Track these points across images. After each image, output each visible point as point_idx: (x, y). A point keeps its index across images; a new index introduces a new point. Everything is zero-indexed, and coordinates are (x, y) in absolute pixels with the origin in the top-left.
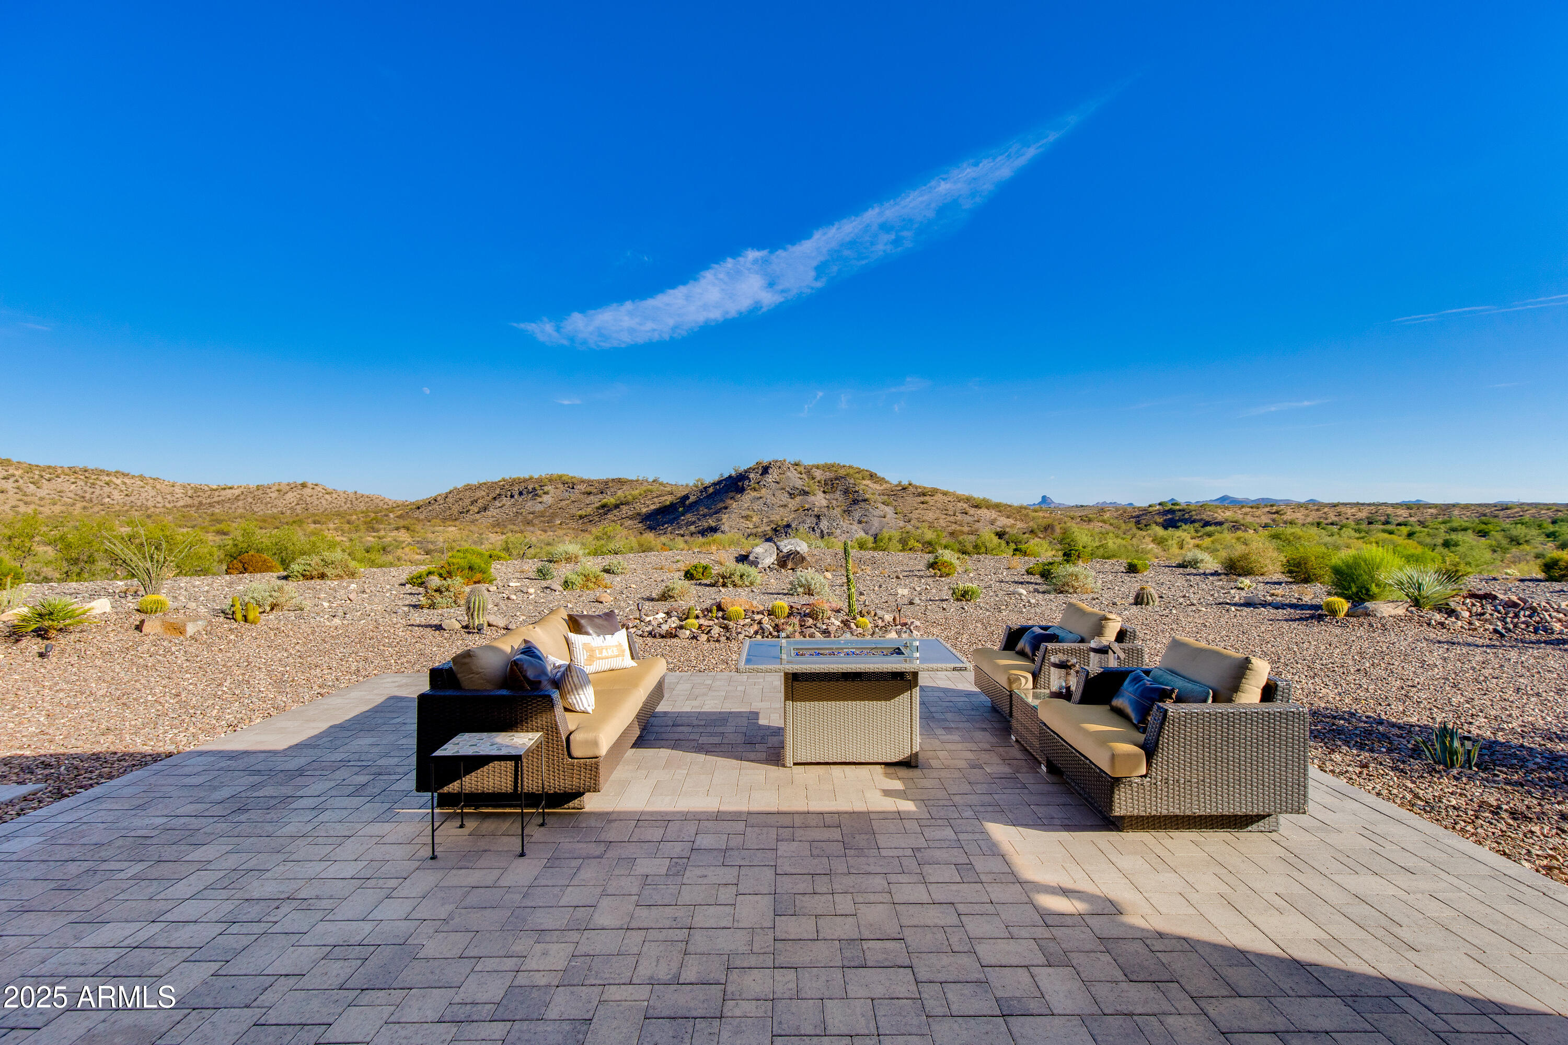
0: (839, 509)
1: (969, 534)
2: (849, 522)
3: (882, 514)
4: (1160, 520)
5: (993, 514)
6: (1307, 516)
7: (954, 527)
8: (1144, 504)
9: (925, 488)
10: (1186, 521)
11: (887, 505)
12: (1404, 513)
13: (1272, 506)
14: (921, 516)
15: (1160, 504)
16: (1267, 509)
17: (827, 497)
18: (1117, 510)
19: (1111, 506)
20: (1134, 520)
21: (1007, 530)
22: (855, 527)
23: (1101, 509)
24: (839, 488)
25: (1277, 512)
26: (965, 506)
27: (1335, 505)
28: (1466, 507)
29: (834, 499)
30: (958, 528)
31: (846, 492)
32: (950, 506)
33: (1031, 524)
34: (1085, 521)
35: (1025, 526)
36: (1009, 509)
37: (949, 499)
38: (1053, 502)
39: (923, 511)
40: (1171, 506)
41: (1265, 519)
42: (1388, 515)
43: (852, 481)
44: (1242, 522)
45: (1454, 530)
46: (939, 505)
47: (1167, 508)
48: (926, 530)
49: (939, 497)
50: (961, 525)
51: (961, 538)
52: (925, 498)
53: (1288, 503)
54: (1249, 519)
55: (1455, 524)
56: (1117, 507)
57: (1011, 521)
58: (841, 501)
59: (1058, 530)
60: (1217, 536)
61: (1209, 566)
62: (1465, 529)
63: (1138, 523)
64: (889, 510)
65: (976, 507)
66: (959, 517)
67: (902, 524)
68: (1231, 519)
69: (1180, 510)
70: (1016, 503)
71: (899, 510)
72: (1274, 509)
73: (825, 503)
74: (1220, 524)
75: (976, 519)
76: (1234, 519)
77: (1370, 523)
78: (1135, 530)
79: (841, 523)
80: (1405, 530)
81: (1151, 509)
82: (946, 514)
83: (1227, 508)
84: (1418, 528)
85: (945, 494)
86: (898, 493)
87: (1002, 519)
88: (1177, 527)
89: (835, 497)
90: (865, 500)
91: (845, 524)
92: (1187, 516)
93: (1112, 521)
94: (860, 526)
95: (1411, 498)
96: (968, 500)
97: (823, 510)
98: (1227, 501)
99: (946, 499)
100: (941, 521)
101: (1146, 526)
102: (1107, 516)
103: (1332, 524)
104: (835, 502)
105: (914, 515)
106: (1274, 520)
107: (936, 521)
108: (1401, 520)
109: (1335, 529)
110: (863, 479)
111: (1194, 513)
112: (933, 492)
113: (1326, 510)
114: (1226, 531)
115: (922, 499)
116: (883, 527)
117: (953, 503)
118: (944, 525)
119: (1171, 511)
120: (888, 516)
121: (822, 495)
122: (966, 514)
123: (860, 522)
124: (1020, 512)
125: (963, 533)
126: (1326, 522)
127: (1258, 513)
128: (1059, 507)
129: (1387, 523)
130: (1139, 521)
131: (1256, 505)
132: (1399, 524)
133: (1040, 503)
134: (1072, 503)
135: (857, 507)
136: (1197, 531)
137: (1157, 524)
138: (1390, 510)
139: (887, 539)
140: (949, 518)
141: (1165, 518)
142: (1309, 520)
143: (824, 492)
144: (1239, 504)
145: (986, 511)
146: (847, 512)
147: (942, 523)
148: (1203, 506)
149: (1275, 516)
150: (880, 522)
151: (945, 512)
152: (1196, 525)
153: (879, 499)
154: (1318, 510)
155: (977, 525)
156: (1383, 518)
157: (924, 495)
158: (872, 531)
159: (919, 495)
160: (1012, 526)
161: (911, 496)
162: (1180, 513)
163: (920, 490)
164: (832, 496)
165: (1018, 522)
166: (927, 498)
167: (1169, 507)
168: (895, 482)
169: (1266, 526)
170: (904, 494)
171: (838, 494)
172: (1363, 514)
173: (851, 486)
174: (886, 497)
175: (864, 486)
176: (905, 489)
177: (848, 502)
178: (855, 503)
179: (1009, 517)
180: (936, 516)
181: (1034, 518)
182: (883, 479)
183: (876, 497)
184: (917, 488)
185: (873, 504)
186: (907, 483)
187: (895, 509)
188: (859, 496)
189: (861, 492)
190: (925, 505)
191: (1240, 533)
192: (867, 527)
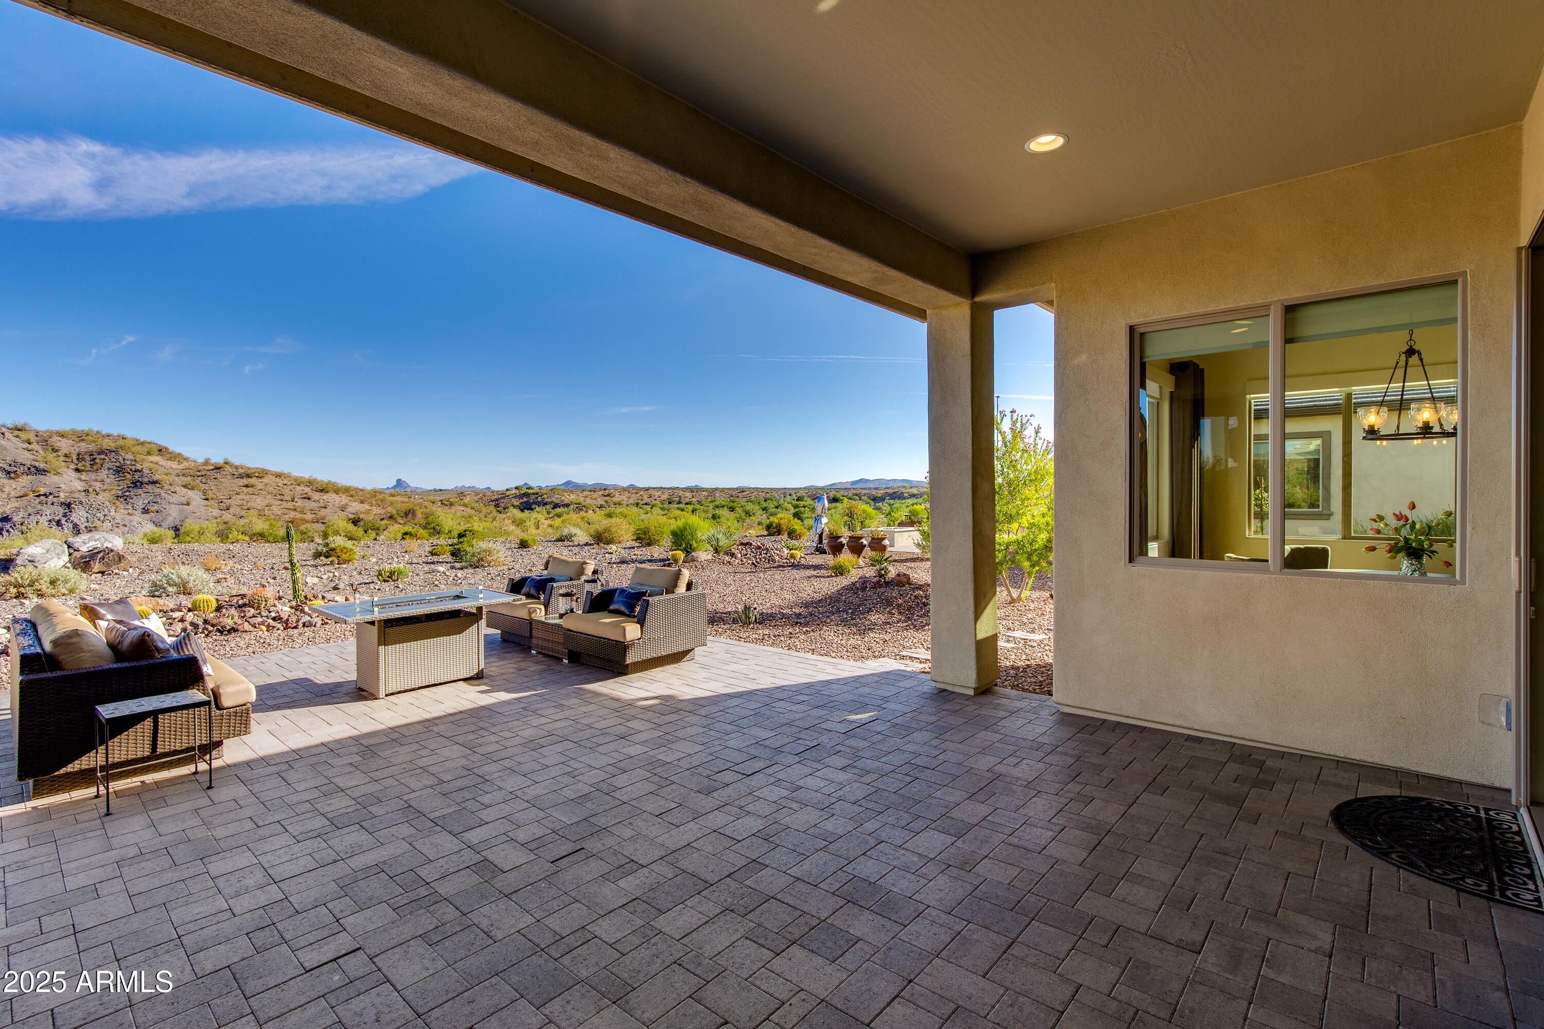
0: (107, 494)
1: (314, 522)
2: (126, 512)
3: (183, 500)
4: (517, 502)
5: (344, 499)
6: (630, 498)
7: (292, 514)
8: (502, 488)
9: (249, 469)
10: (539, 504)
11: (193, 489)
12: (689, 495)
13: (605, 490)
14: (245, 503)
15: (516, 488)
16: (602, 493)
17: (83, 477)
18: (477, 494)
19: (470, 489)
20: (493, 503)
21: (362, 516)
22: (138, 517)
23: (461, 493)
24: (106, 465)
25: (608, 495)
26: (307, 490)
27: (647, 489)
28: (723, 490)
29: (96, 480)
30: (299, 516)
31: (119, 471)
32: (286, 490)
33: (389, 509)
34: (446, 505)
35: (383, 511)
36: (361, 493)
37: (285, 482)
38: (409, 486)
39: (248, 497)
40: (526, 490)
41: (601, 501)
42: (680, 497)
43: (129, 456)
44: (583, 504)
45: (717, 507)
46: (271, 489)
47: (522, 492)
48: (254, 520)
49: (269, 479)
50: (302, 512)
51: (303, 527)
52: (250, 480)
53: (616, 488)
54: (588, 501)
55: (717, 503)
56: (476, 491)
57: (366, 507)
58: (111, 484)
59: (419, 515)
60: (565, 516)
61: (581, 539)
62: (722, 506)
63: (497, 506)
64: (195, 497)
65: (322, 491)
66: (300, 503)
67: (216, 512)
68: (575, 501)
69: (534, 494)
70: (369, 487)
71: (210, 495)
72: (606, 491)
73: (78, 486)
74: (567, 505)
75: (322, 504)
76: (578, 502)
77: (670, 503)
78: (495, 513)
79: (113, 513)
80: (690, 507)
81: (508, 493)
82: (282, 500)
83: (571, 492)
84: (698, 506)
85: (278, 475)
86: (209, 473)
87: (354, 504)
88: (532, 509)
89: (99, 478)
90: (154, 482)
91: (119, 514)
92: (539, 499)
93: (473, 505)
94: (147, 516)
95: (692, 484)
96: (310, 483)
97: (76, 495)
98: (570, 486)
99: (280, 482)
100: (274, 508)
101: (504, 508)
102: (467, 500)
103: (646, 504)
104: (98, 485)
105: (236, 500)
106: (606, 502)
107: (267, 508)
108: (687, 500)
109: (648, 508)
110: (149, 453)
111: (545, 496)
112: (262, 474)
113: (642, 493)
114: (572, 512)
115: (245, 481)
116: (186, 517)
117: (291, 487)
118: (279, 513)
119: (526, 495)
120: (193, 503)
121: (74, 475)
122: (309, 499)
123: (146, 511)
124: (375, 496)
125: (305, 521)
126: (642, 502)
127: (595, 496)
128: (415, 491)
129: (680, 502)
130: (498, 504)
131: (593, 489)
132: (687, 504)
133: (394, 487)
134: (430, 487)
135: (140, 491)
136: (548, 513)
137: (514, 507)
138: (681, 493)
139: (197, 534)
140: (285, 505)
141: (521, 501)
142: (631, 501)
143: (77, 470)
144: (581, 488)
145: (334, 495)
146: (123, 497)
147: (276, 510)
148: (553, 490)
149: (607, 498)
150: (181, 511)
151: (279, 497)
152: (548, 507)
153: (179, 481)
154: (636, 493)
155: (323, 512)
156: (677, 499)
157: (249, 476)
158: (170, 521)
159: (241, 476)
160: (368, 512)
161: (229, 477)
162: (533, 497)
163: (241, 471)
164: (92, 476)
165: (374, 508)
166: (253, 481)
167: (524, 490)
168: (201, 460)
169: (601, 507)
170: (218, 475)
171: (103, 474)
172: (665, 497)
173: (128, 462)
174: (189, 478)
175: (150, 464)
176: (218, 468)
177: (124, 485)
178: (136, 486)
179: (362, 502)
180: (267, 502)
181: (392, 503)
182: (180, 455)
183: (172, 478)
184: (236, 467)
185: (167, 487)
186: (220, 461)
187: (205, 493)
188: (142, 476)
189: (146, 471)
190: (250, 490)
191: (582, 514)
192: (159, 517)
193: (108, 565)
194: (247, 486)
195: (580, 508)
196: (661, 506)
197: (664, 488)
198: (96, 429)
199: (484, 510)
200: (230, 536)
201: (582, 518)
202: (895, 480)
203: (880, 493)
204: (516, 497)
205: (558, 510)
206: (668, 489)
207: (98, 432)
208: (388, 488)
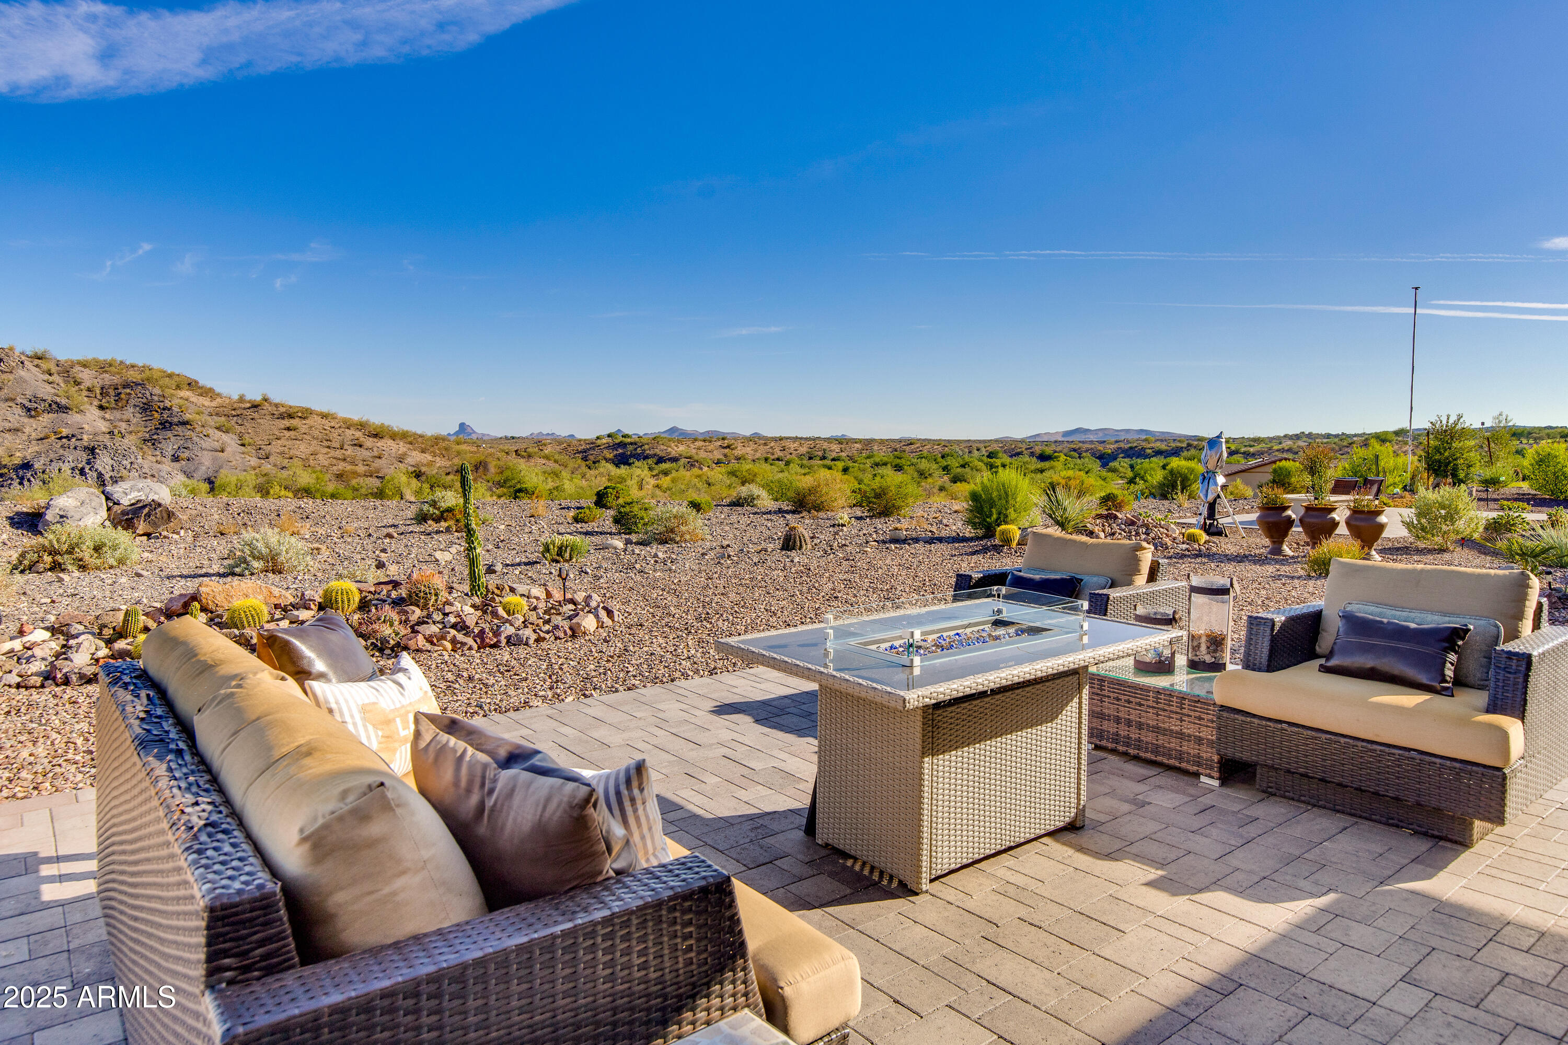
0: (133, 437)
1: (367, 476)
2: (154, 459)
3: (217, 445)
4: (610, 455)
5: (402, 447)
6: (756, 451)
7: (342, 466)
8: (591, 436)
9: (290, 407)
10: (638, 457)
11: (227, 432)
12: (836, 447)
13: (723, 439)
14: (286, 450)
15: (609, 436)
16: (719, 443)
17: (107, 416)
18: (560, 443)
19: (549, 437)
20: (580, 456)
21: (423, 469)
22: (167, 466)
23: (539, 442)
24: (132, 402)
25: (728, 447)
26: (358, 434)
27: (781, 439)
28: (882, 442)
29: (121, 420)
30: (349, 467)
31: (146, 408)
32: (334, 435)
34: (523, 457)
35: (448, 463)
36: (420, 440)
37: (332, 424)
38: (474, 432)
39: (290, 442)
40: (621, 439)
41: (718, 455)
42: (824, 450)
43: (157, 391)
44: (696, 458)
45: (877, 465)
46: (316, 433)
47: (617, 441)
48: (299, 472)
49: (315, 421)
50: (353, 463)
51: (354, 482)
52: (292, 421)
53: (736, 437)
54: (702, 454)
55: (877, 460)
56: (558, 441)
57: (428, 457)
58: (137, 424)
59: (492, 469)
60: (674, 474)
61: (766, 503)
62: (885, 464)
63: (585, 459)
64: (230, 440)
65: (375, 436)
67: (254, 461)
68: (685, 454)
69: (631, 444)
70: (430, 431)
71: (247, 439)
72: (726, 442)
73: (103, 426)
74: (675, 460)
75: (376, 454)
76: (688, 455)
77: (810, 458)
78: (584, 469)
79: (140, 461)
80: (840, 465)
81: (599, 442)
82: (329, 447)
83: (679, 441)
84: (850, 464)
85: (324, 416)
86: (245, 412)
87: (414, 453)
88: (629, 464)
89: (125, 417)
90: (184, 423)
91: (147, 462)
92: (639, 451)
93: (556, 457)
94: (177, 465)
95: (838, 433)
96: (361, 426)
97: (100, 438)
98: (676, 434)
99: (327, 424)
100: (320, 457)
101: (594, 463)
102: (548, 450)
103: (778, 459)
104: (123, 426)
105: (276, 447)
106: (725, 456)
107: (312, 457)
108: (834, 455)
109: (781, 464)
110: (178, 387)
111: (646, 447)
112: (305, 414)
113: (772, 444)
114: (682, 469)
115: (287, 423)
116: (221, 467)
117: (340, 431)
118: (326, 463)
119: (622, 445)
120: (228, 450)
121: (98, 413)
122: (361, 446)
123: (176, 459)
124: (434, 444)
125: (356, 474)
126: (773, 457)
127: (711, 447)
128: (483, 438)
129: (823, 458)
130: (586, 457)
131: (708, 438)
132: (833, 460)
133: (457, 433)
134: (500, 434)
135: (169, 434)
136: (651, 469)
137: (607, 460)
138: (825, 445)
139: (233, 487)
140: (333, 453)
141: (615, 452)
142: (758, 455)
143: (101, 408)
145: (390, 442)
146: (151, 441)
147: (323, 459)
148: (656, 439)
149: (727, 451)
150: (215, 459)
151: (326, 443)
152: (650, 461)
153: (212, 421)
154: (765, 444)
155: (378, 463)
156: (820, 454)
157: (291, 416)
158: (202, 472)
159: (281, 417)
160: (430, 464)
161: (268, 417)
162: (631, 448)
163: (282, 410)
164: (117, 414)
165: (438, 459)
166: (295, 422)
167: (620, 439)
168: (235, 397)
169: (718, 462)
170: (256, 415)
171: (129, 412)
172: (804, 450)
173: (156, 398)
174: (223, 419)
175: (179, 399)
176: (255, 406)
177: (152, 425)
178: (165, 428)
179: (423, 452)
180: (312, 449)
181: (459, 453)
182: (211, 390)
183: (205, 418)
184: (277, 405)
185: (198, 429)
186: (258, 398)
187: (241, 438)
188: (171, 416)
189: (175, 409)
190: (292, 433)
191: (696, 471)
192: (190, 466)
193: (155, 525)
194: (288, 429)
195: (692, 463)
196: (800, 462)
197: (801, 438)
198: (119, 359)
199: (571, 464)
200: (272, 492)
201: (699, 476)
202: (1128, 431)
203: (1109, 449)
204: (608, 447)
205: (664, 466)
206: (806, 439)
207: (122, 362)
208: (449, 434)
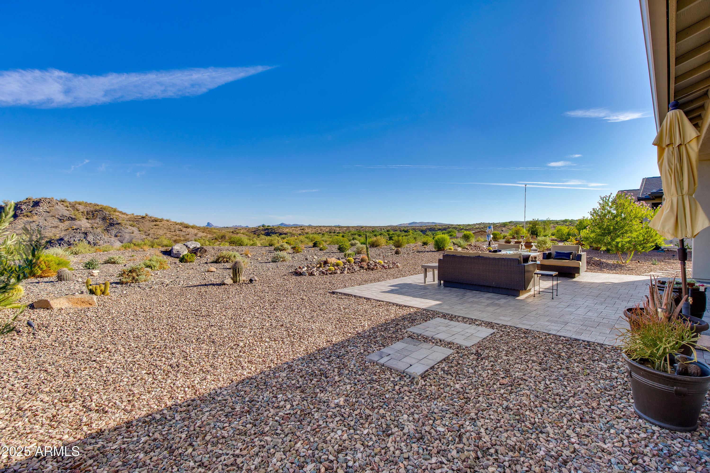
0: (100, 229)
1: (184, 241)
2: (108, 236)
3: (131, 231)
4: (263, 233)
5: (196, 231)
6: (312, 230)
7: (175, 237)
8: (256, 226)
9: (156, 218)
10: (273, 233)
11: (133, 226)
12: (338, 229)
14: (155, 232)
15: (263, 226)
16: (300, 228)
17: (90, 222)
18: (245, 229)
19: (240, 227)
20: (253, 233)
22: (113, 239)
23: (237, 229)
24: (99, 217)
25: (303, 229)
26: (180, 227)
29: (95, 223)
30: (178, 238)
31: (104, 219)
32: (172, 227)
33: (215, 235)
35: (212, 236)
37: (171, 224)
39: (157, 230)
41: (300, 232)
43: (107, 213)
44: (292, 233)
46: (165, 226)
47: (265, 228)
49: (164, 222)
50: (179, 237)
54: (294, 232)
57: (205, 234)
58: (101, 224)
59: (227, 238)
64: (135, 229)
65: (186, 227)
66: (178, 233)
67: (144, 237)
68: (288, 232)
69: (270, 229)
71: (141, 229)
73: (88, 225)
74: (286, 234)
75: (187, 233)
76: (290, 232)
77: (330, 233)
79: (103, 237)
83: (287, 228)
85: (167, 221)
86: (139, 220)
88: (270, 236)
90: (118, 224)
91: (106, 237)
92: (273, 231)
93: (246, 233)
94: (117, 238)
96: (181, 224)
97: (89, 229)
98: (284, 225)
99: (169, 223)
100: (167, 235)
104: (96, 225)
105: (152, 232)
106: (302, 232)
107: (165, 235)
109: (321, 235)
111: (276, 230)
112: (161, 220)
115: (155, 223)
116: (133, 239)
117: (174, 226)
118: (170, 237)
119: (267, 229)
120: (135, 233)
121: (86, 220)
122: (181, 231)
123: (116, 236)
124: (206, 230)
125: (180, 240)
127: (297, 229)
130: (255, 233)
131: (296, 227)
135: (113, 228)
136: (278, 237)
140: (172, 233)
141: (265, 232)
143: (87, 219)
145: (191, 229)
146: (107, 230)
150: (130, 236)
151: (169, 230)
152: (277, 235)
153: (128, 223)
154: (315, 228)
155: (188, 236)
157: (156, 221)
158: (125, 241)
159: (153, 221)
160: (206, 237)
161: (148, 221)
163: (153, 219)
164: (93, 221)
165: (208, 235)
166: (158, 223)
169: (300, 234)
170: (143, 221)
171: (98, 220)
172: (328, 230)
173: (107, 215)
174: (132, 222)
175: (116, 216)
176: (143, 218)
177: (106, 225)
178: (111, 225)
179: (203, 232)
180: (164, 232)
181: (215, 233)
183: (125, 222)
184: (151, 217)
185: (124, 226)
186: (144, 215)
187: (139, 229)
188: (113, 221)
189: (115, 219)
190: (157, 227)
192: (122, 239)
194: (156, 225)
196: (327, 234)
199: (249, 235)
204: (263, 230)
